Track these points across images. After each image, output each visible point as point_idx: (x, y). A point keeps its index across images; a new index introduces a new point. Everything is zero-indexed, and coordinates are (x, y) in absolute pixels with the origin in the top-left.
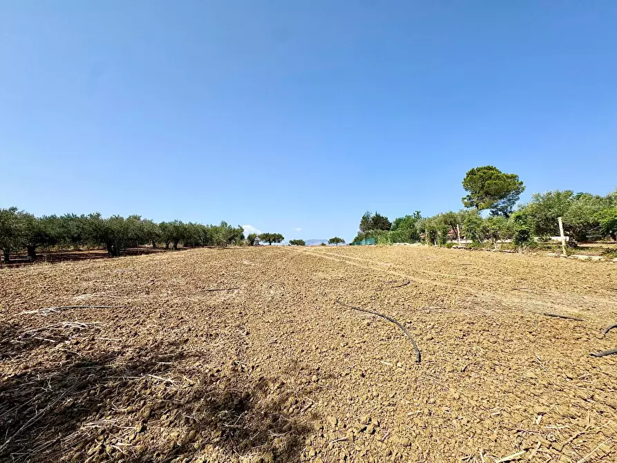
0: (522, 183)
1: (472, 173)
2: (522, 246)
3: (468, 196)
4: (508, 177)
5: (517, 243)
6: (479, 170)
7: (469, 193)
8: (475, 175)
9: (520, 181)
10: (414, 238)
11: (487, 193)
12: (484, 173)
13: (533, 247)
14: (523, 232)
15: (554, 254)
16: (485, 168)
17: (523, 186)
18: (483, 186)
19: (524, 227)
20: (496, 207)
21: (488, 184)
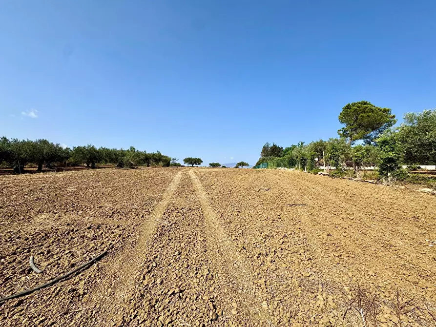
0: (394, 117)
1: (348, 107)
2: (387, 177)
3: (343, 128)
4: (380, 110)
5: (381, 173)
6: (354, 105)
7: (344, 126)
8: (351, 109)
9: (392, 115)
10: (292, 163)
11: (360, 125)
12: (359, 107)
13: (401, 178)
14: (390, 160)
15: (430, 190)
16: (359, 103)
17: (395, 119)
18: (357, 118)
19: (391, 155)
20: (368, 137)
21: (362, 116)
